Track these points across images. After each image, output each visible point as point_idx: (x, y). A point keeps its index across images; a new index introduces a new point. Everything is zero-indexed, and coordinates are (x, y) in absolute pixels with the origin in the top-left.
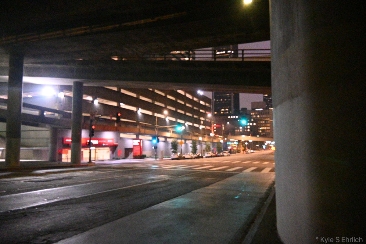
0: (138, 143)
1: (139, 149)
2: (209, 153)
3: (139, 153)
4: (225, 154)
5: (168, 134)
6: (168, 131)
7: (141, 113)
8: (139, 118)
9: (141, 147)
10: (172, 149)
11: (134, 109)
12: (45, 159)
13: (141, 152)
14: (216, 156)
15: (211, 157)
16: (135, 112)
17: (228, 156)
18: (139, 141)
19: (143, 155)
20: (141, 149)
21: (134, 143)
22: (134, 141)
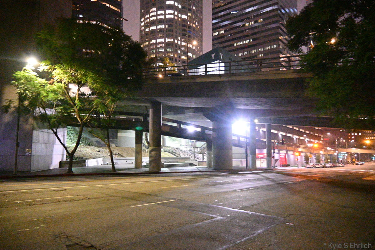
0: (284, 156)
2: (329, 164)
4: (341, 165)
5: (300, 150)
6: (299, 147)
7: (281, 135)
8: (280, 138)
10: (305, 160)
11: (276, 132)
12: (244, 165)
13: (286, 162)
14: (334, 167)
15: (331, 167)
17: (342, 167)
18: (284, 155)
19: (288, 165)
20: (286, 160)
21: (281, 157)
22: (280, 155)
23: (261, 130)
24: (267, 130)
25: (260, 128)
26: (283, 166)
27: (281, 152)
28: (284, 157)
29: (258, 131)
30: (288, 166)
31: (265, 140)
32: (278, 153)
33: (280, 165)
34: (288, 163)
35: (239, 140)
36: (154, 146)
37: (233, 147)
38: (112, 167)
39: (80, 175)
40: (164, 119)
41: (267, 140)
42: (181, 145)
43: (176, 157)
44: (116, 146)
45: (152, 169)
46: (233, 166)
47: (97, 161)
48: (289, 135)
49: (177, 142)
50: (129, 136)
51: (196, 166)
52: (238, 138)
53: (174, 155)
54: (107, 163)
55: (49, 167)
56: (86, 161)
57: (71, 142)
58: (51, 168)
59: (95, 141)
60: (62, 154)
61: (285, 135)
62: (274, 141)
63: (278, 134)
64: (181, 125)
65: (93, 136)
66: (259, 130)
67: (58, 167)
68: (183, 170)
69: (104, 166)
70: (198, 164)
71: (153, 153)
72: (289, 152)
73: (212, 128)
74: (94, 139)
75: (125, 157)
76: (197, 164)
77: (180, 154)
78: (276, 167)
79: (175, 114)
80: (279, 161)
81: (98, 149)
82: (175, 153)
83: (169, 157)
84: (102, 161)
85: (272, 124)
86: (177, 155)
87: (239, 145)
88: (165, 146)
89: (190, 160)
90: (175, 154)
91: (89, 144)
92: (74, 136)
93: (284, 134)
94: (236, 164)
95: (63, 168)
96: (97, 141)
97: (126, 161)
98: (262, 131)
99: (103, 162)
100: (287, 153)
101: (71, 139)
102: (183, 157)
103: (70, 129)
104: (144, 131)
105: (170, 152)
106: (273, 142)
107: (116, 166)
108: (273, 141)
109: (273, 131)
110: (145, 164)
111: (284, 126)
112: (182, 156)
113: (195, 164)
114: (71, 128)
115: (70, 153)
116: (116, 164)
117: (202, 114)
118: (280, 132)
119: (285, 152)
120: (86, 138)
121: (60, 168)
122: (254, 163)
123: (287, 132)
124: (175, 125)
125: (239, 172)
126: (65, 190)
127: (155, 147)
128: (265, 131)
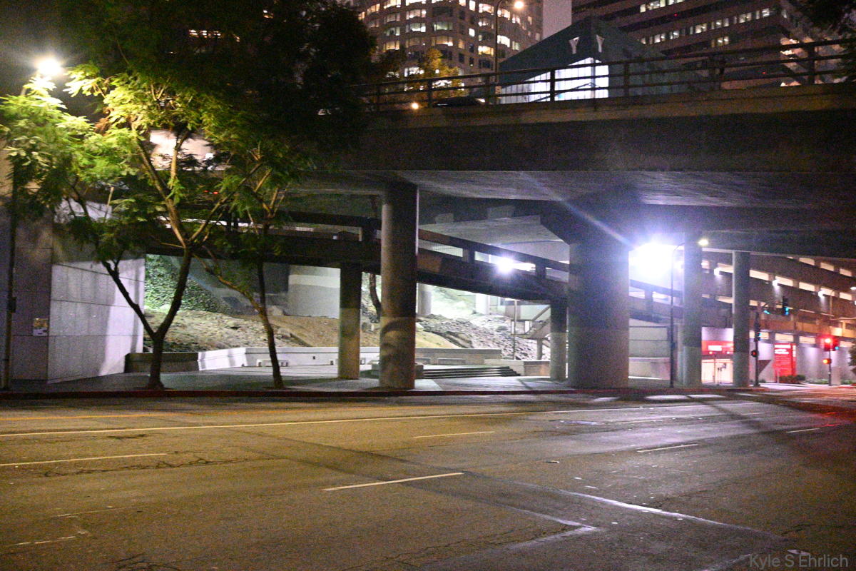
0: (788, 350)
1: (789, 363)
3: (788, 372)
5: (838, 331)
7: (779, 285)
8: (776, 296)
9: (794, 360)
10: (851, 364)
11: (763, 276)
12: (662, 376)
13: (793, 370)
16: (767, 283)
18: (789, 347)
19: (799, 376)
20: (793, 364)
21: (777, 351)
22: (776, 346)
23: (717, 272)
24: (736, 270)
25: (716, 266)
26: (783, 380)
27: (778, 337)
28: (787, 353)
29: (708, 272)
30: (798, 379)
31: (731, 301)
32: (768, 341)
33: (774, 375)
34: (798, 373)
35: (649, 300)
36: (395, 314)
37: (632, 322)
38: (272, 374)
39: (182, 396)
40: (426, 236)
41: (736, 302)
42: (475, 313)
43: (460, 348)
44: (285, 314)
45: (387, 383)
46: (629, 377)
47: (230, 356)
48: (804, 286)
49: (462, 304)
50: (322, 285)
51: (519, 375)
52: (645, 294)
53: (456, 342)
54: (259, 361)
55: (98, 370)
56: (200, 354)
57: (158, 299)
58: (103, 373)
59: (225, 299)
60: (131, 332)
61: (793, 287)
62: (759, 304)
63: (770, 282)
64: (476, 253)
65: (219, 284)
66: (712, 271)
67: (122, 371)
68: (481, 386)
69: (251, 369)
70: (525, 371)
71: (392, 334)
72: (802, 339)
73: (567, 262)
74: (222, 292)
75: (309, 346)
76: (520, 370)
77: (472, 340)
78: (763, 382)
79: (456, 221)
80: (770, 365)
81: (231, 322)
82: (457, 336)
83: (438, 347)
84: (245, 356)
85: (753, 253)
86: (461, 342)
87: (648, 314)
88: (428, 315)
89: (500, 358)
90: (456, 339)
91: (207, 305)
92: (165, 282)
93: (789, 283)
94: (638, 370)
95: (135, 374)
96: (228, 299)
97: (314, 358)
98: (722, 273)
99: (248, 360)
100: (796, 342)
101: (157, 291)
102: (480, 348)
103: (155, 263)
104: (367, 271)
105: (442, 331)
106: (753, 308)
107: (284, 372)
108: (753, 303)
109: (754, 274)
110: (369, 367)
111: (791, 258)
112: (477, 346)
113: (515, 369)
114: (158, 260)
115: (155, 331)
116: (285, 364)
117: (539, 222)
118: (777, 277)
119: (790, 338)
120: (199, 288)
121: (127, 375)
122: (695, 369)
123: (797, 279)
124: (458, 252)
125: (649, 395)
126: (142, 436)
127: (397, 319)
128: (731, 274)
